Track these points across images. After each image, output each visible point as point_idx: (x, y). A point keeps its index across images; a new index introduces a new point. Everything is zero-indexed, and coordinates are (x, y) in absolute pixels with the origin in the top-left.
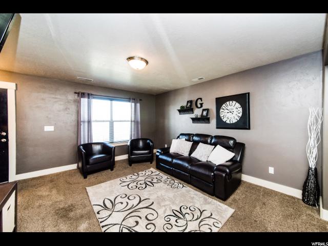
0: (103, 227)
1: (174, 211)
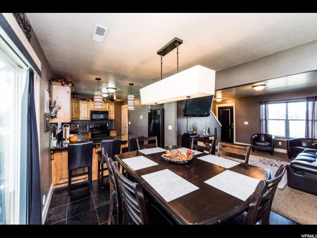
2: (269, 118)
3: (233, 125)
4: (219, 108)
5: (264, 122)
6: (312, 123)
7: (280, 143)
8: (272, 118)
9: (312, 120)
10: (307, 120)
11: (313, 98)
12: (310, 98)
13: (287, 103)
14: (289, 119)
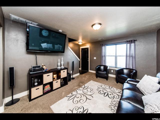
0: (76, 91)
1: (87, 110)
2: (107, 55)
3: (88, 60)
4: (82, 49)
5: (104, 57)
6: (129, 58)
7: (112, 71)
8: (108, 55)
9: (129, 56)
10: (127, 56)
11: (130, 41)
12: (128, 41)
13: (116, 45)
14: (117, 55)
